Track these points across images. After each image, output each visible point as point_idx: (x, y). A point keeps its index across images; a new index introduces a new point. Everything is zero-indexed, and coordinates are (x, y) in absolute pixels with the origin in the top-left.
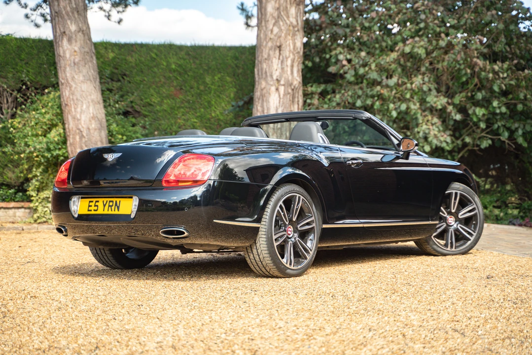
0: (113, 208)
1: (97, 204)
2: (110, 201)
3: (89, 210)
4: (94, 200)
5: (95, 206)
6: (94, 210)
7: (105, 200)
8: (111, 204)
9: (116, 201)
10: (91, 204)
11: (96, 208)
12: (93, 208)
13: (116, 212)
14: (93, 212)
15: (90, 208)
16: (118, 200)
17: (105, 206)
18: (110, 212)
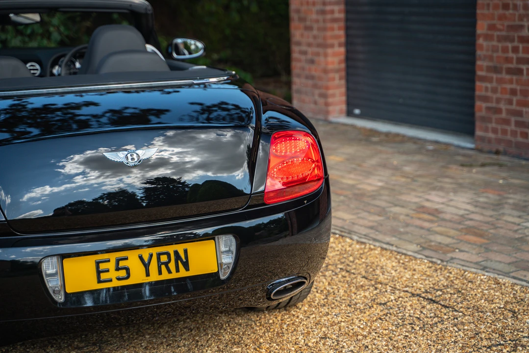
0: (172, 265)
1: (122, 264)
2: (159, 255)
3: (99, 281)
4: (113, 257)
5: (118, 269)
6: (119, 279)
7: (145, 253)
8: (164, 258)
9: (176, 253)
10: (103, 266)
11: (123, 273)
12: (113, 274)
13: (183, 273)
14: (116, 283)
15: (104, 276)
16: (180, 248)
17: (147, 266)
18: (165, 276)
